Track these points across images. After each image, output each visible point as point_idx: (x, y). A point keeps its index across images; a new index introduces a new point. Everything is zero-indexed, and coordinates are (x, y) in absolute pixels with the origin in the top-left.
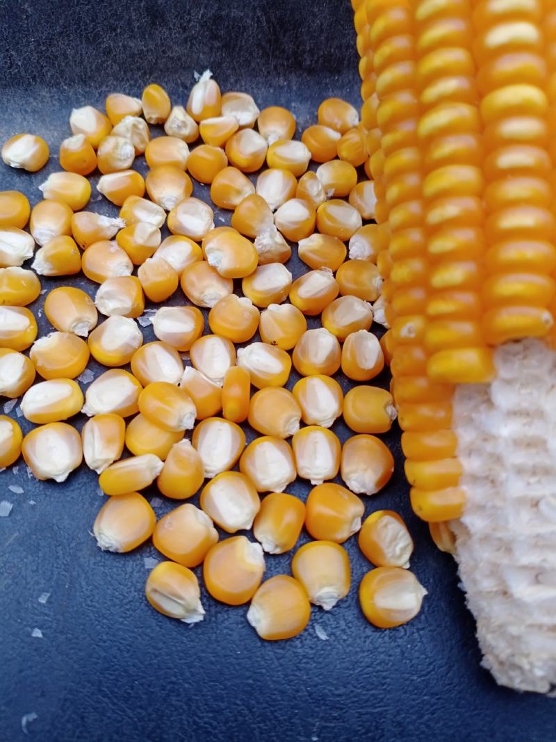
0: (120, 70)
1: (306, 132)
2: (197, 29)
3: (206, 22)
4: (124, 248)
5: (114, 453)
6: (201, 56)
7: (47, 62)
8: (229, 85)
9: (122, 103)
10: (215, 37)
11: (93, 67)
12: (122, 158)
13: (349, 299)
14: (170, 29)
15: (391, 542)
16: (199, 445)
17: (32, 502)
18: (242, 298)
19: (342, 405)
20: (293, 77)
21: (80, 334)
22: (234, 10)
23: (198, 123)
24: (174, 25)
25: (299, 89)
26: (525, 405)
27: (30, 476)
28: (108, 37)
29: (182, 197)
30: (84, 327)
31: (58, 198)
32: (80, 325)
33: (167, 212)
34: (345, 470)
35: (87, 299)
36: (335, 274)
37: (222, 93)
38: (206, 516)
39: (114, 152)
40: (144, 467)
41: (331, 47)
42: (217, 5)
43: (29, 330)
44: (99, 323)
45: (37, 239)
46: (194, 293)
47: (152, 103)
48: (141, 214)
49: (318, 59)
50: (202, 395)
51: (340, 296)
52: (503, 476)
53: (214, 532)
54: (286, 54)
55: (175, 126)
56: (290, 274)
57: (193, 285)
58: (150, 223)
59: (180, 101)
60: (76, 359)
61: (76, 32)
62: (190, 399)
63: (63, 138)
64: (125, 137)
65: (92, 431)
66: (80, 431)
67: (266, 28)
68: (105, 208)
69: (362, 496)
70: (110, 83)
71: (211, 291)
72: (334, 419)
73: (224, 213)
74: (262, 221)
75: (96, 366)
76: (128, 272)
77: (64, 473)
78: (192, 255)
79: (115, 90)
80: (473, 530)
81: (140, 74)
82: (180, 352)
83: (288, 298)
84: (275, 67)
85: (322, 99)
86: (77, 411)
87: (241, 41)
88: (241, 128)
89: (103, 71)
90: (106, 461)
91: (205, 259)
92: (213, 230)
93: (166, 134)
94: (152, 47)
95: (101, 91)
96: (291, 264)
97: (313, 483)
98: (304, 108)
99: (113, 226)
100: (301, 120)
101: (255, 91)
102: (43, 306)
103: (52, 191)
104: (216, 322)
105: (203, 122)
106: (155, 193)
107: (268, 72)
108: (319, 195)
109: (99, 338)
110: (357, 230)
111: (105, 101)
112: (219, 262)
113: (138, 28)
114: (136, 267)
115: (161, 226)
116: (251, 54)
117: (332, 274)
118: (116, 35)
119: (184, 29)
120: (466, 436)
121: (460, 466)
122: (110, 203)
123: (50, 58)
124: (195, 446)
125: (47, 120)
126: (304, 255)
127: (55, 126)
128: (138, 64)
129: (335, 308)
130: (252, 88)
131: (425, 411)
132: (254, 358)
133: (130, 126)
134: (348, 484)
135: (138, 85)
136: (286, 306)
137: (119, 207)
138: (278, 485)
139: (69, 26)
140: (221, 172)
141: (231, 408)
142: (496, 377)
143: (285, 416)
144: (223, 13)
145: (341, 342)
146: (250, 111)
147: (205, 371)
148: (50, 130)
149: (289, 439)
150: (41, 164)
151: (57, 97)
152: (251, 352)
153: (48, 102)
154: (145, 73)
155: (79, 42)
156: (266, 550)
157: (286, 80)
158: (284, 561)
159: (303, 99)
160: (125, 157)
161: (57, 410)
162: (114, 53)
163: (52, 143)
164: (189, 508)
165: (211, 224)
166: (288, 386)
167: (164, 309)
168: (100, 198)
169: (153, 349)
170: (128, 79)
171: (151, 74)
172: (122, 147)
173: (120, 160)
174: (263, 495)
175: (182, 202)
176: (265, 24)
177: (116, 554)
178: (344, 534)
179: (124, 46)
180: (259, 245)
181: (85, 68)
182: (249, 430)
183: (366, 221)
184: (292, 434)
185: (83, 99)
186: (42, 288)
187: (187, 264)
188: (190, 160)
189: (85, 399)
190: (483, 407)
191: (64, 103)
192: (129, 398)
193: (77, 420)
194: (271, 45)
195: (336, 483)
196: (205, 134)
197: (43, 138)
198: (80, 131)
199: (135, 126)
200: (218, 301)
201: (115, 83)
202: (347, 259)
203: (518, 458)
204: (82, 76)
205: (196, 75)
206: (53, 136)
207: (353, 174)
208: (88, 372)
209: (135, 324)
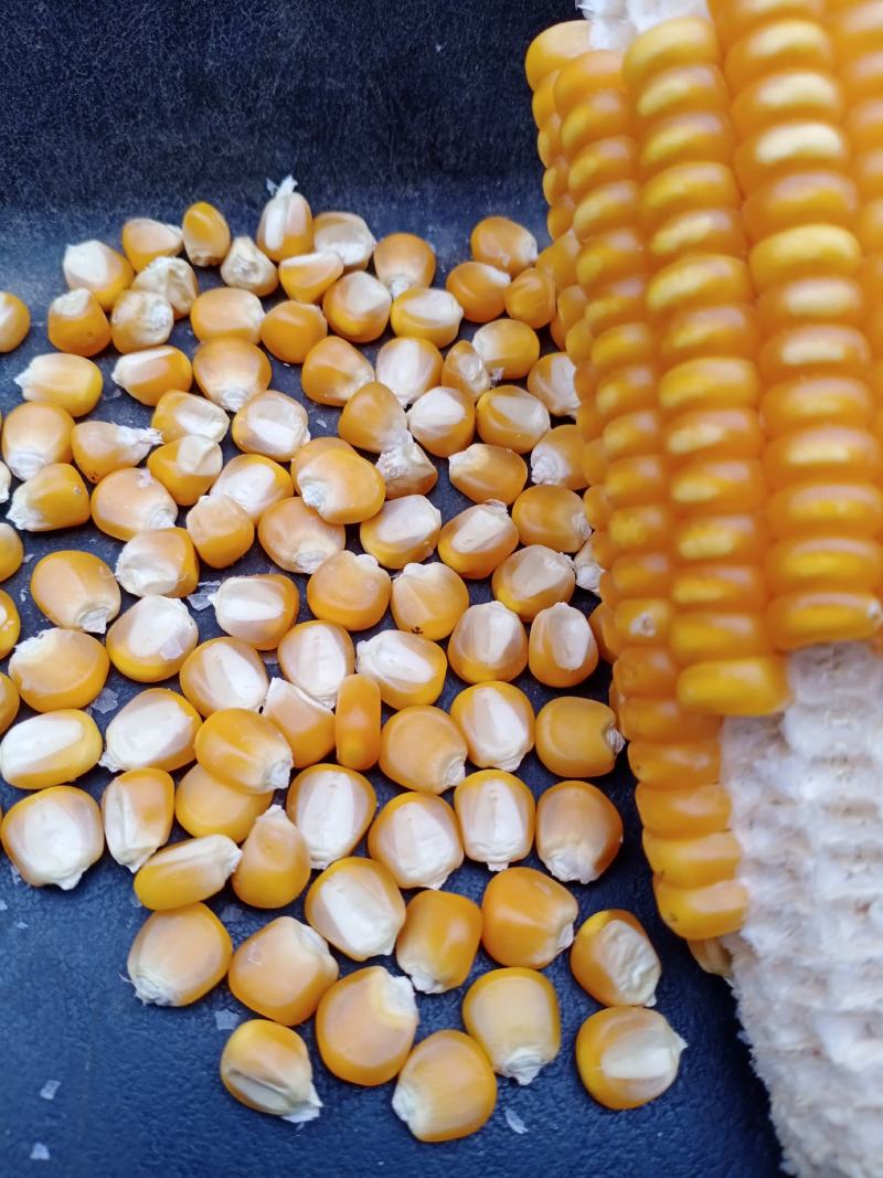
0: (145, 179)
1: (453, 273)
2: (270, 112)
3: (283, 100)
4: (161, 481)
5: (157, 836)
6: (278, 155)
7: (21, 171)
8: (325, 199)
9: (150, 234)
10: (299, 124)
11: (100, 176)
12: (153, 327)
13: (535, 552)
14: (225, 112)
15: (625, 963)
16: (299, 816)
17: (22, 925)
18: (362, 557)
19: (534, 732)
20: (429, 185)
21: (92, 630)
22: (330, 80)
23: (276, 264)
24: (232, 106)
25: (438, 203)
26: (841, 747)
27: (16, 881)
28: (122, 126)
29: (256, 391)
30: (98, 618)
31: (49, 399)
32: (92, 615)
33: (231, 414)
34: (545, 843)
35: (103, 569)
36: (510, 509)
37: (315, 213)
38: (317, 937)
39: (138, 319)
40: (209, 859)
41: (488, 135)
42: (302, 72)
43: (5, 628)
44: (123, 609)
45: (15, 469)
46: (282, 552)
47: (200, 233)
48: (187, 421)
49: (469, 153)
50: (302, 726)
51: (521, 546)
52: (810, 864)
53: (331, 962)
54: (416, 149)
55: (237, 270)
56: (438, 512)
57: (279, 538)
58: (202, 436)
59: (244, 227)
60: (87, 676)
61: (69, 120)
62: (281, 735)
63: (54, 294)
64: (155, 291)
65: (119, 799)
66: (98, 798)
67: (383, 107)
68: (127, 412)
69: (573, 886)
70: (128, 202)
71: (310, 547)
72: (522, 757)
73: (325, 414)
74: (389, 427)
75: (122, 685)
76: (169, 521)
77: (74, 874)
78: (276, 487)
79: (137, 213)
80: (760, 949)
81: (177, 185)
82: (262, 653)
83: (436, 550)
84: (400, 169)
85: (478, 217)
86: (92, 765)
87: (343, 129)
88: (348, 270)
89: (116, 183)
90: (144, 851)
91: (297, 494)
92: (308, 444)
93: (225, 285)
94: (196, 142)
95: (114, 215)
96: (438, 494)
97: (492, 868)
98: (448, 233)
99: (141, 442)
100: (444, 253)
101: (368, 208)
102: (28, 583)
103: (36, 387)
104: (320, 599)
105: (285, 263)
106: (209, 383)
107: (388, 178)
108: (478, 378)
109: (124, 635)
110: (544, 435)
111: (122, 230)
112: (321, 499)
113: (173, 111)
114: (183, 510)
115: (221, 439)
116: (359, 149)
117: (505, 510)
118: (136, 124)
119: (249, 112)
120: (744, 796)
121: (736, 845)
122: (134, 401)
123: (27, 164)
124: (292, 817)
125: (25, 263)
126: (458, 480)
127: (39, 274)
128: (175, 170)
129: (514, 567)
130: (363, 204)
131: (676, 756)
132: (385, 657)
133: (164, 274)
134: (549, 866)
135: (174, 203)
136: (433, 568)
137: (151, 409)
138: (434, 877)
139: (58, 112)
140: (315, 348)
141: (350, 748)
142: (792, 702)
143: (441, 755)
144: (312, 85)
145: (527, 623)
146: (361, 242)
147: (305, 684)
148: (30, 281)
149: (449, 794)
150: (16, 340)
151: (39, 227)
152: (380, 648)
153: (25, 235)
154: (186, 184)
155: (74, 137)
156: (419, 988)
157: (416, 189)
158: (448, 1004)
159: (446, 221)
160: (158, 326)
161: (58, 766)
162: (134, 153)
163: (35, 302)
164: (288, 924)
165: (305, 434)
166: (443, 702)
167: (232, 582)
168: (118, 394)
169: (217, 650)
170: (157, 195)
171: (195, 186)
172: (152, 309)
173: (150, 330)
174: (410, 893)
175: (255, 398)
176: (381, 100)
177: (168, 1009)
178: (547, 954)
179: (150, 143)
180: (387, 467)
181: (86, 179)
182: (382, 782)
183: (558, 420)
184: (453, 784)
185: (84, 228)
186: (26, 553)
187: (269, 501)
188: (264, 327)
189: (104, 742)
190: (772, 750)
191: (53, 235)
192: (178, 737)
193: (94, 780)
194: (391, 133)
195: (527, 866)
196: (289, 282)
197: (19, 295)
198: (82, 284)
199: (172, 273)
200: (321, 563)
201: (136, 200)
202: (529, 484)
203: (831, 834)
204: (80, 191)
205: (270, 186)
206: (35, 291)
207: (532, 342)
208: (109, 692)
209: (184, 608)
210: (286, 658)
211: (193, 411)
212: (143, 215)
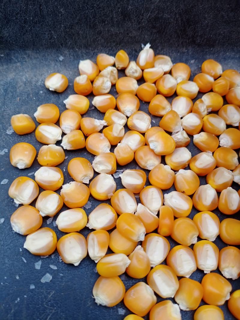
0: (105, 42)
1: (196, 77)
2: (146, 23)
3: (150, 20)
4: (107, 137)
6: (146, 36)
7: (69, 37)
8: (158, 51)
9: (105, 59)
10: (154, 27)
11: (92, 40)
12: (105, 88)
13: (222, 169)
14: (132, 23)
16: (147, 250)
17: (61, 275)
18: (166, 166)
19: (220, 229)
20: (190, 48)
21: (85, 183)
22: (166, 14)
23: (143, 70)
24: (134, 21)
25: (192, 54)
27: (60, 261)
28: (100, 25)
29: (135, 110)
30: (87, 179)
31: (74, 109)
32: (86, 178)
33: (128, 117)
34: (223, 266)
35: (89, 164)
36: (213, 153)
37: (155, 55)
38: (151, 289)
39: (102, 86)
41: (211, 34)
42: (157, 12)
43: (60, 180)
44: (94, 177)
45: (63, 130)
46: (142, 163)
47: (120, 60)
48: (115, 119)
49: (204, 39)
50: (149, 221)
51: (217, 167)
53: (155, 298)
54: (188, 37)
55: (131, 72)
56: (190, 153)
57: (142, 158)
58: (119, 124)
59: (133, 58)
60: (84, 198)
61: (85, 22)
62: (142, 223)
63: (76, 76)
64: (106, 77)
65: (93, 239)
66: (86, 237)
67: (180, 24)
68: (95, 114)
69: (230, 280)
70: (99, 48)
71: (151, 162)
72: (216, 237)
73: (155, 118)
74: (176, 125)
75: (94, 201)
76: (108, 150)
77: (78, 262)
78: (141, 142)
79: (101, 52)
81: (114, 44)
82: (135, 194)
83: (189, 165)
84: (182, 43)
85: (204, 60)
86: (84, 227)
87: (167, 30)
88: (165, 73)
89: (96, 43)
90: (100, 257)
91: (148, 145)
92: (150, 129)
93: (126, 76)
94: (122, 31)
95: (95, 52)
96: (189, 147)
97: (205, 272)
99: (101, 124)
100: (193, 70)
101: (171, 54)
102: (66, 166)
103: (71, 105)
104: (153, 179)
105: (146, 70)
106: (122, 107)
107: (178, 45)
108: (204, 111)
109: (95, 186)
110: (224, 131)
111: (97, 57)
112: (156, 147)
113: (116, 21)
114: (113, 148)
115: (124, 125)
116: (171, 36)
117: (211, 154)
118: (105, 25)
119: (139, 23)
122: (99, 111)
123: (71, 35)
124: (145, 250)
125: (67, 65)
126: (197, 143)
127: (71, 69)
128: (114, 39)
129: (215, 174)
130: (169, 53)
132: (174, 200)
133: (110, 72)
134: (223, 273)
135: (113, 49)
136: (188, 172)
137: (104, 114)
138: (188, 274)
139: (82, 20)
140: (154, 98)
141: (164, 230)
143: (191, 234)
144: (160, 16)
145: (219, 193)
146: (168, 65)
147: (149, 206)
148: (68, 71)
150: (64, 89)
151: (72, 54)
152: (172, 197)
153: (68, 57)
154: (117, 44)
155: (86, 27)
156: (182, 308)
157: (186, 49)
160: (107, 88)
162: (103, 34)
163: (69, 77)
164: (142, 284)
165: (149, 126)
166: (191, 216)
167: (128, 171)
168: (93, 108)
169: (122, 194)
170: (108, 47)
171: (120, 45)
172: (106, 83)
173: (104, 89)
174: (180, 278)
175: (135, 113)
176: (180, 22)
177: (105, 307)
178: (222, 302)
179: (108, 31)
180: (176, 138)
181: (88, 41)
182: (171, 240)
183: (229, 126)
184: (193, 243)
185: (85, 56)
186: (66, 156)
187: (139, 146)
188: (138, 90)
189: (88, 220)
191: (76, 57)
192: (111, 220)
193: (85, 231)
194: (181, 32)
195: (216, 272)
196: (146, 76)
197: (65, 75)
198: (85, 73)
199: (112, 72)
200: (154, 167)
201: (102, 48)
202: (219, 146)
204: (85, 44)
205: (143, 46)
206: (70, 74)
207: (221, 100)
208: (89, 202)
209: (112, 178)
210: (143, 197)
211: (117, 116)
212: (103, 53)
